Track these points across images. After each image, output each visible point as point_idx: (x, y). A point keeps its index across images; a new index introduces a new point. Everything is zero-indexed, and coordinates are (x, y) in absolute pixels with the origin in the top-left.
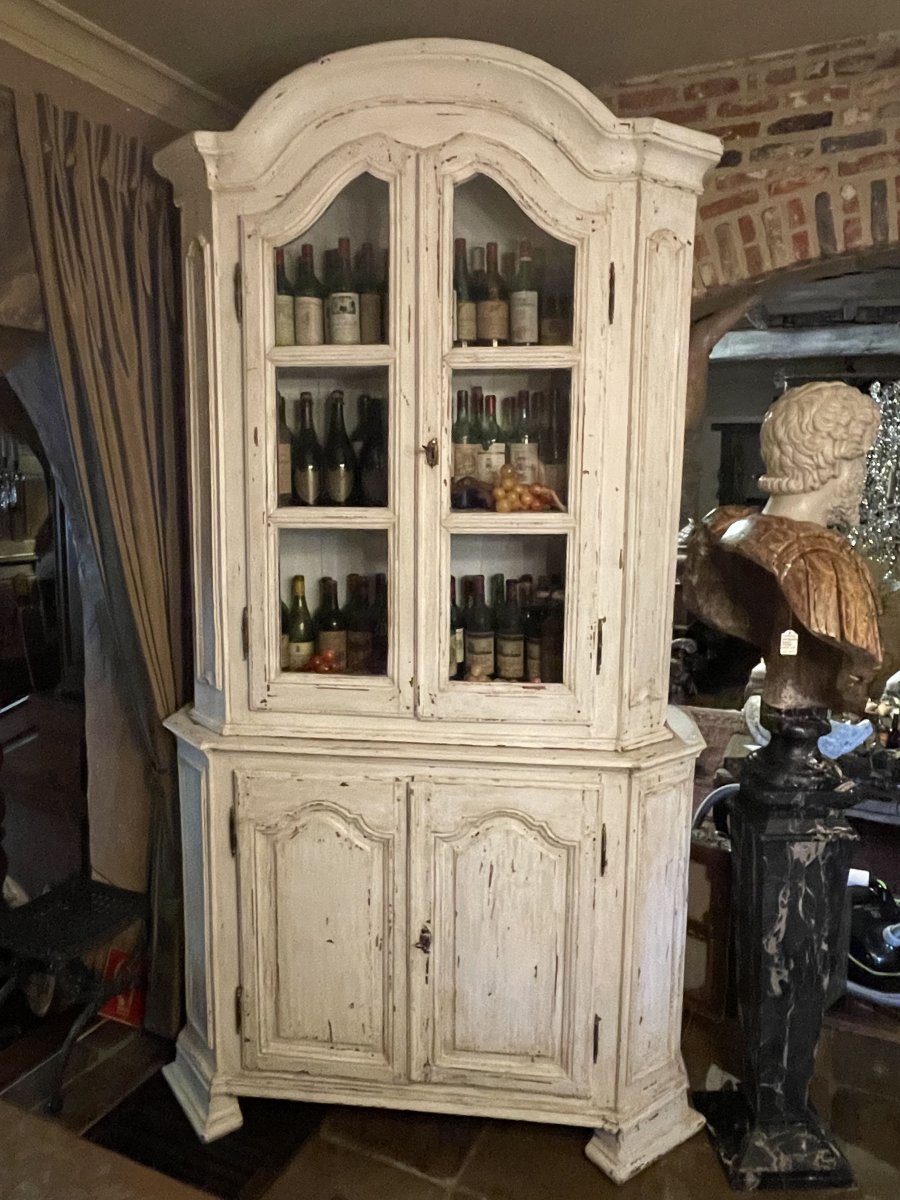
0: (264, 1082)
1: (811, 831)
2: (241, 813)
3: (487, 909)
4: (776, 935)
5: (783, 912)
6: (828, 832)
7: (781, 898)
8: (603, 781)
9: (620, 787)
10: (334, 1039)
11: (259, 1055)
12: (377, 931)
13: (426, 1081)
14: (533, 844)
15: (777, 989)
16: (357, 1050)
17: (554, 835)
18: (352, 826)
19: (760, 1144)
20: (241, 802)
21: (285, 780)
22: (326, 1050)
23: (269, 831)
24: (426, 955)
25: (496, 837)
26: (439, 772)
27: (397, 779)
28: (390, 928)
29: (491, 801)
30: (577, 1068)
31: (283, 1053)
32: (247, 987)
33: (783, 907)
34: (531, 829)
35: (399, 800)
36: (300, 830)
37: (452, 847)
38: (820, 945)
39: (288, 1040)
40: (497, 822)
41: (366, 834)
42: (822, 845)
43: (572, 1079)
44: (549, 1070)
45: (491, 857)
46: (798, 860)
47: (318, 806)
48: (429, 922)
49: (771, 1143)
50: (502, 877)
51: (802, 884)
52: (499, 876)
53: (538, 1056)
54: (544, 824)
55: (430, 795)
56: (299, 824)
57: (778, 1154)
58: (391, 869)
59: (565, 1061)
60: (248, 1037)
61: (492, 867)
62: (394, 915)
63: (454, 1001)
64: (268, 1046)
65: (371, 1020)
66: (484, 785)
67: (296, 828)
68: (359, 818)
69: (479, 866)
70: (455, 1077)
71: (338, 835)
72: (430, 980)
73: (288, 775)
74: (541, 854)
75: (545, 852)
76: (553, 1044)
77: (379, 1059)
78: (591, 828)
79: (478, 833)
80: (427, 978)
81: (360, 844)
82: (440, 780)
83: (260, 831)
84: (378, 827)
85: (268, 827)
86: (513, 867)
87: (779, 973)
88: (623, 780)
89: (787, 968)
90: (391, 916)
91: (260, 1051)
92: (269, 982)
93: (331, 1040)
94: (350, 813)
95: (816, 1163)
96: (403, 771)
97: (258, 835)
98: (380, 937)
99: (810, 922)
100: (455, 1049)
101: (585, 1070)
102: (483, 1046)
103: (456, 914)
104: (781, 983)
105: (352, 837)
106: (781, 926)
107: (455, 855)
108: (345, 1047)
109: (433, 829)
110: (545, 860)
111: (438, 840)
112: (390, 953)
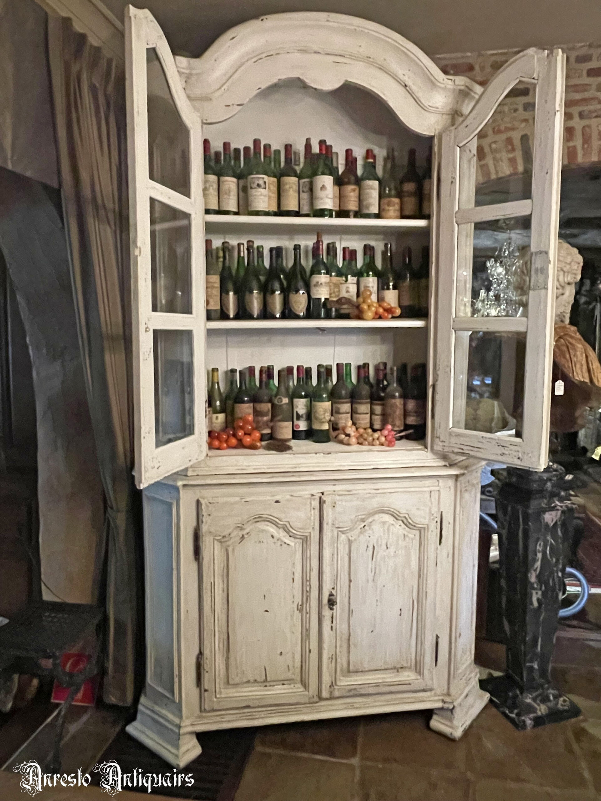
0: (218, 719)
1: (553, 505)
2: (204, 528)
3: (371, 575)
4: (535, 570)
5: (539, 555)
6: (562, 504)
7: (538, 547)
8: (440, 484)
9: (450, 488)
10: (268, 679)
11: (215, 700)
12: (298, 600)
13: (331, 698)
14: (399, 529)
15: (536, 604)
16: (283, 684)
17: (413, 521)
18: (282, 530)
19: (529, 701)
20: (204, 520)
21: (236, 503)
22: (262, 688)
23: (223, 540)
24: (332, 611)
25: (376, 527)
26: (340, 487)
27: (313, 495)
28: (307, 597)
29: (375, 503)
30: (426, 672)
31: (231, 695)
32: (207, 652)
33: (539, 552)
34: (397, 519)
35: (314, 509)
36: (246, 536)
37: (347, 537)
38: (557, 573)
39: (236, 685)
40: (376, 517)
41: (291, 534)
42: (559, 513)
43: (423, 679)
44: (409, 676)
45: (373, 541)
46: (547, 523)
47: (259, 519)
48: (333, 588)
49: (534, 699)
50: (381, 553)
51: (549, 538)
52: (378, 553)
53: (402, 668)
54: (407, 516)
55: (335, 503)
56: (244, 532)
57: (539, 705)
58: (308, 556)
59: (418, 668)
60: (206, 688)
61: (374, 547)
62: (310, 588)
63: (349, 640)
64: (220, 693)
65: (294, 662)
66: (370, 493)
67: (243, 535)
68: (287, 523)
69: (366, 547)
70: (350, 691)
71: (273, 537)
72: (334, 628)
73: (237, 499)
74: (404, 535)
75: (406, 534)
76: (411, 659)
77: (299, 688)
78: (435, 515)
79: (364, 526)
80: (332, 627)
81: (287, 542)
82: (341, 493)
83: (217, 540)
84: (300, 529)
85: (224, 537)
86: (387, 546)
87: (537, 593)
88: (451, 483)
89: (541, 589)
90: (308, 589)
91: (216, 697)
92: (221, 646)
93: (266, 680)
94: (280, 521)
95: (559, 706)
96: (316, 490)
97: (216, 542)
98: (300, 603)
99: (552, 560)
100: (349, 671)
101: (431, 672)
102: (366, 667)
103: (350, 581)
104: (538, 600)
105: (282, 538)
106: (538, 564)
107: (350, 542)
108: (275, 683)
109: (337, 526)
110: (407, 539)
111: (339, 533)
112: (307, 613)
